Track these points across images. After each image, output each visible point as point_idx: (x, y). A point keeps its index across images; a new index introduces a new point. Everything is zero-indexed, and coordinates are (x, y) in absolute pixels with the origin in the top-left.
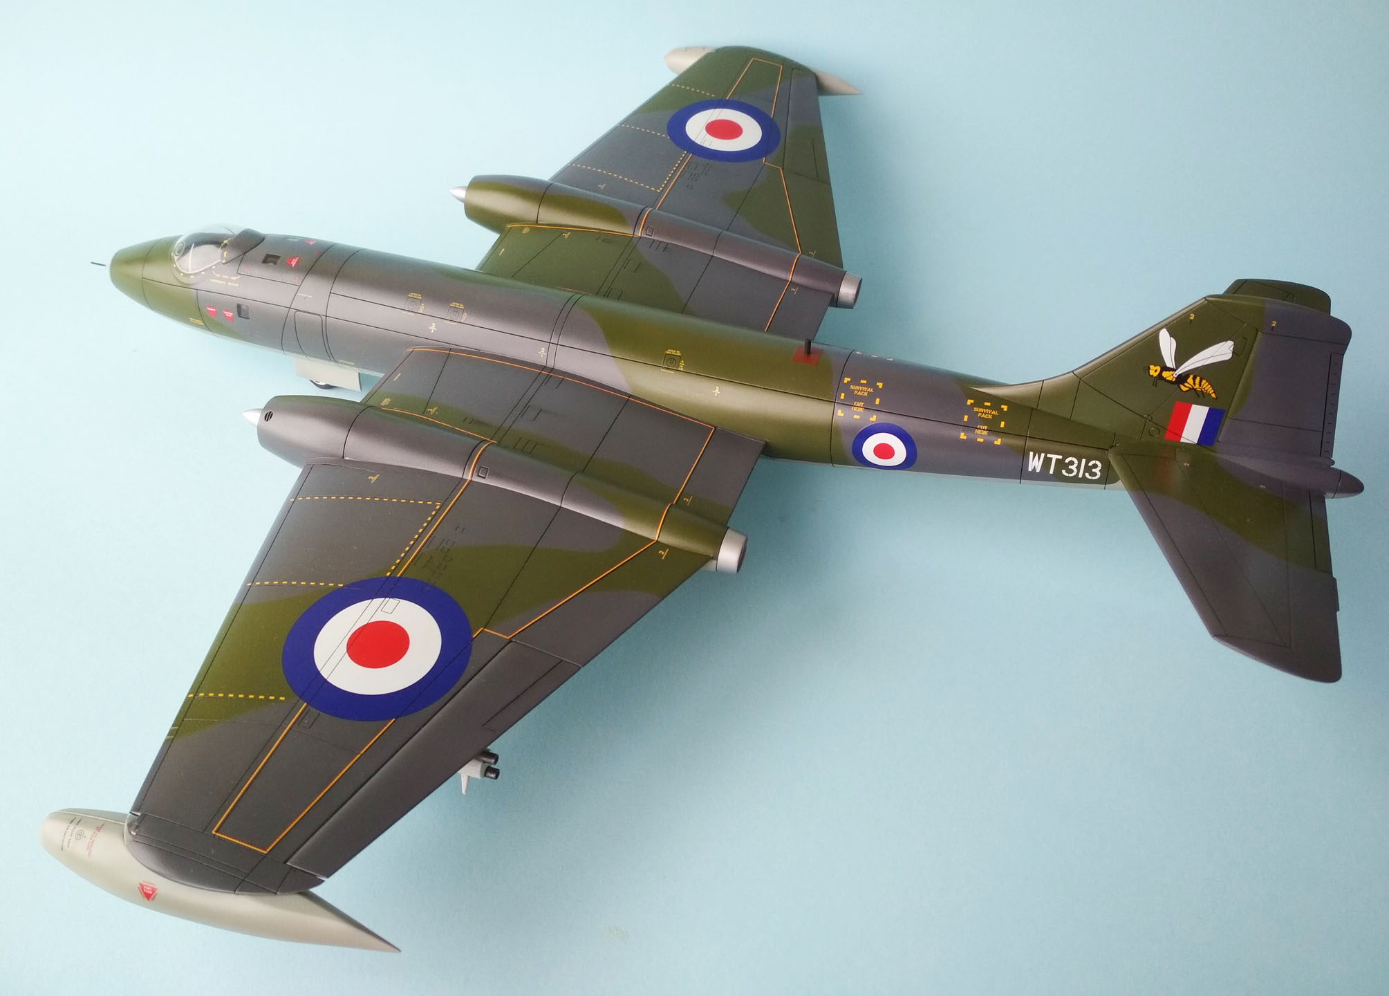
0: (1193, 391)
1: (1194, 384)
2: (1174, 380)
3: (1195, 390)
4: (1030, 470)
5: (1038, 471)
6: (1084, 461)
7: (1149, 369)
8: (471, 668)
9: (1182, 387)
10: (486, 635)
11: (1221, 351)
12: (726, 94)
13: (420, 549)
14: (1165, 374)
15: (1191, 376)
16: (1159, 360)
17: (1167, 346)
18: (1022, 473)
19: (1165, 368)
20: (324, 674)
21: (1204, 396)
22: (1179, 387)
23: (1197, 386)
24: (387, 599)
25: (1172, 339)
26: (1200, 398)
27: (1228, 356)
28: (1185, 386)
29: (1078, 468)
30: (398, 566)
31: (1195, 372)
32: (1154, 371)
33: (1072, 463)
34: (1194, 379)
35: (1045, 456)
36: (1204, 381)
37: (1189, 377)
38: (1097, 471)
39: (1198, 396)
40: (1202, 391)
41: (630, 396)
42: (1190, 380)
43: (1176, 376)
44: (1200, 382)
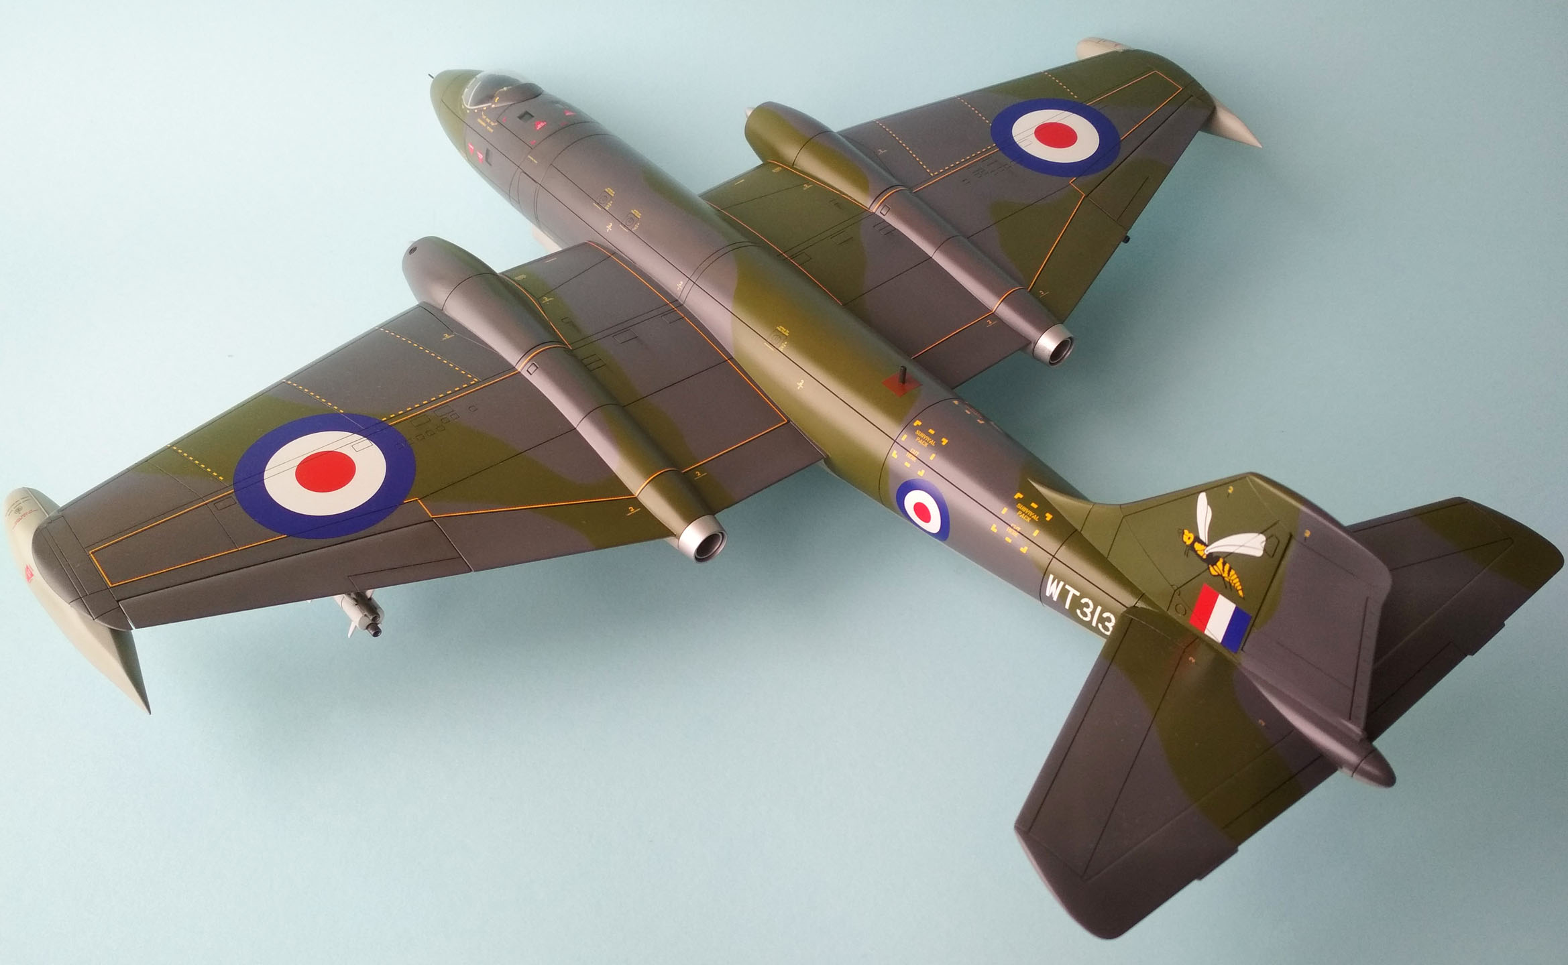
0: (1222, 579)
1: (1223, 570)
2: (1204, 557)
3: (1223, 578)
4: (1048, 594)
5: (1055, 599)
6: (1099, 608)
7: (1183, 533)
8: (380, 526)
9: (1211, 569)
10: (418, 505)
11: (1251, 544)
12: (1090, 100)
13: (426, 411)
14: (1197, 546)
15: (1221, 560)
16: (1194, 529)
17: (1204, 513)
18: (1040, 594)
19: (1197, 539)
20: (266, 475)
21: (1231, 590)
22: (1209, 568)
23: (1225, 575)
24: (365, 439)
25: (1209, 507)
26: (1228, 590)
27: (1259, 553)
28: (1214, 568)
29: (1093, 613)
30: (398, 416)
31: (1227, 557)
32: (1188, 537)
33: (1087, 605)
34: (1224, 564)
35: (1064, 586)
36: (1232, 572)
37: (1218, 560)
38: (1110, 625)
39: (1226, 587)
40: (1229, 582)
41: (731, 358)
42: (1220, 564)
43: (1207, 553)
44: (1229, 571)
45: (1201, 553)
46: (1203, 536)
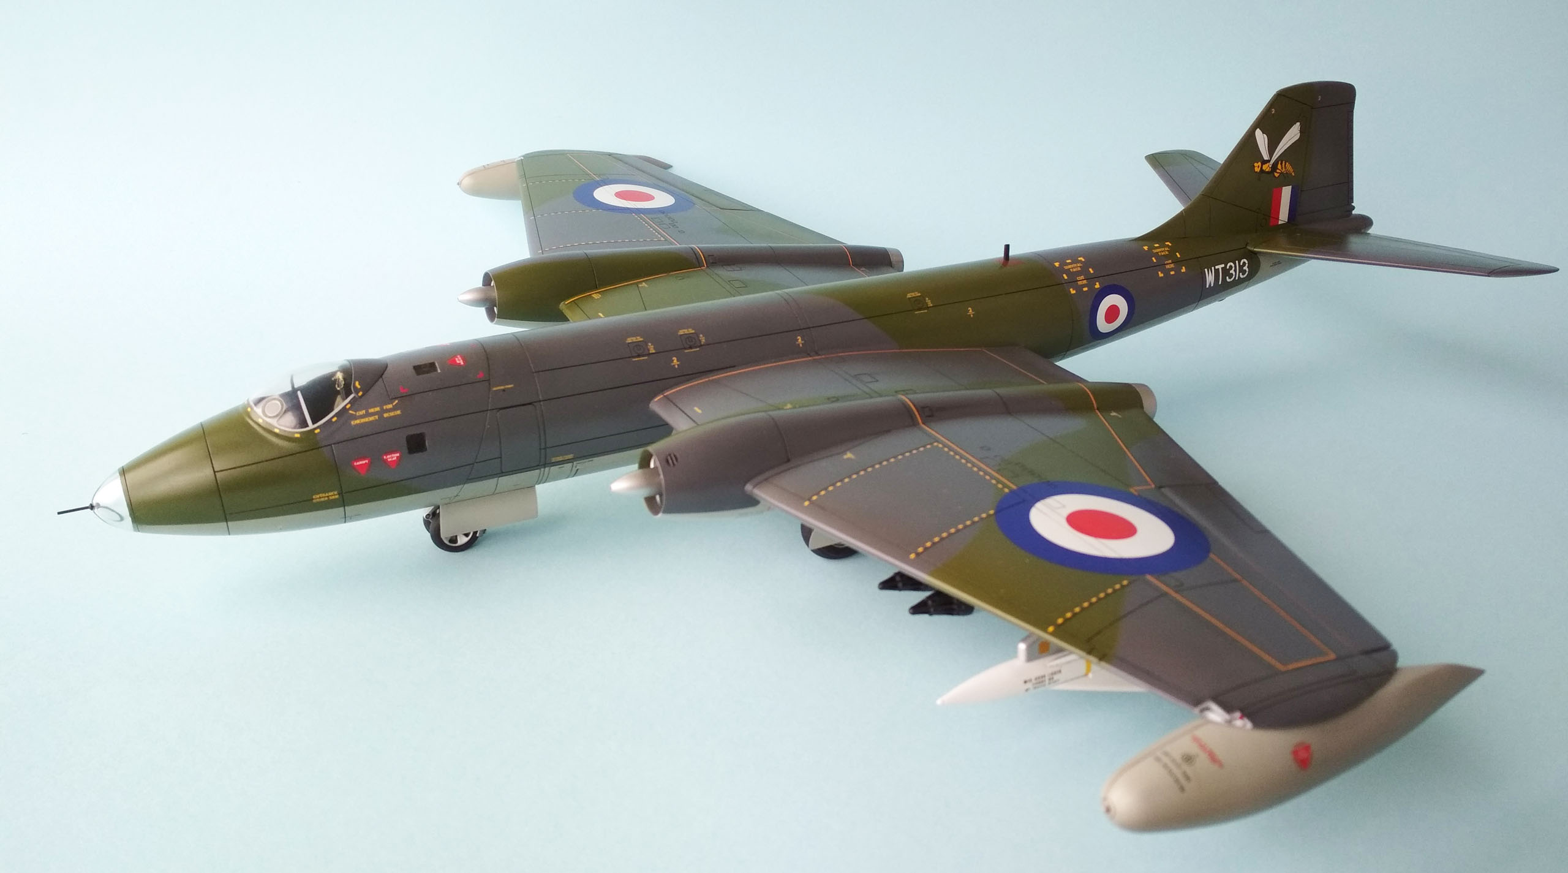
0: (1282, 175)
1: (1282, 168)
2: (1271, 170)
3: (1283, 173)
4: (1208, 286)
5: (1212, 285)
6: (1237, 262)
7: (1254, 167)
9: (1276, 174)
11: (1293, 134)
14: (1265, 167)
15: (1280, 163)
16: (1259, 156)
17: (1262, 142)
18: (1204, 293)
19: (1264, 162)
21: (1288, 177)
22: (1274, 175)
23: (1284, 170)
25: (1264, 135)
26: (1285, 179)
27: (1298, 137)
28: (1277, 172)
29: (1235, 271)
31: (1281, 158)
32: (1258, 165)
33: (1231, 267)
34: (1282, 164)
35: (1214, 269)
36: (1287, 163)
38: (1246, 268)
40: (1287, 173)
41: (900, 348)
42: (1279, 166)
43: (1270, 166)
44: (1285, 164)
45: (1267, 170)
46: (1266, 157)
